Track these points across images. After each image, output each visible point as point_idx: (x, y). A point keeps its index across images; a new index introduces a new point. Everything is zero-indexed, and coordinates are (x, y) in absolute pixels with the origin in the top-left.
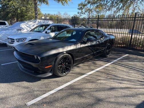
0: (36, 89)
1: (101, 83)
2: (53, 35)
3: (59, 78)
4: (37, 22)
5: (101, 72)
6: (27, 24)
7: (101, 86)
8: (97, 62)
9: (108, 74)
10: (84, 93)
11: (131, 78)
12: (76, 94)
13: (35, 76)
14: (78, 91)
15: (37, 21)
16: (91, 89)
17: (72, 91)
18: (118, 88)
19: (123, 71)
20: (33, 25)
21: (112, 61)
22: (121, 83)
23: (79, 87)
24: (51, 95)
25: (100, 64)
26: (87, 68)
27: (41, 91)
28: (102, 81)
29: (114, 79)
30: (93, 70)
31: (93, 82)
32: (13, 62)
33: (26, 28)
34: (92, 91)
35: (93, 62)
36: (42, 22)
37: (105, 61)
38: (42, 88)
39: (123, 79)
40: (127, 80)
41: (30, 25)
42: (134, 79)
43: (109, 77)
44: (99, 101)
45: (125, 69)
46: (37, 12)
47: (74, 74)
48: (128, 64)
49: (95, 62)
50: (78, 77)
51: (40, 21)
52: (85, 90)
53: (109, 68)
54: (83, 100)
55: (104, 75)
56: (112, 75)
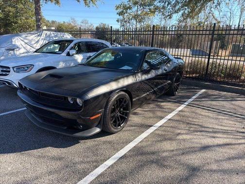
0: (77, 160)
1: (184, 140)
2: (79, 58)
3: (111, 136)
4: (43, 36)
5: (177, 121)
6: (26, 39)
7: (188, 145)
8: (162, 104)
9: (188, 123)
10: (164, 159)
11: (225, 128)
12: (152, 162)
13: (71, 135)
14: (154, 157)
15: (43, 34)
16: (173, 151)
17: (144, 158)
18: (214, 146)
19: (208, 116)
20: (37, 40)
21: (185, 102)
22: (214, 137)
23: (152, 149)
24: (109, 167)
25: (168, 107)
26: (151, 115)
27: (88, 162)
28: (185, 137)
29: (201, 131)
30: (162, 118)
31: (170, 139)
32: (12, 112)
33: (24, 46)
34: (175, 155)
35: (157, 105)
36: (53, 35)
37: (175, 102)
38: (88, 157)
39: (215, 130)
40: (222, 132)
41: (31, 41)
42: (229, 129)
43: (191, 129)
44: (194, 170)
45: (210, 114)
46: (40, 17)
47: (134, 126)
48: (211, 105)
49: (159, 103)
50: (143, 132)
51: (48, 33)
52: (165, 154)
53: (185, 113)
54: (167, 173)
55: (182, 126)
56: (196, 125)
